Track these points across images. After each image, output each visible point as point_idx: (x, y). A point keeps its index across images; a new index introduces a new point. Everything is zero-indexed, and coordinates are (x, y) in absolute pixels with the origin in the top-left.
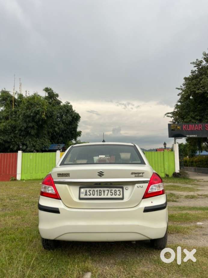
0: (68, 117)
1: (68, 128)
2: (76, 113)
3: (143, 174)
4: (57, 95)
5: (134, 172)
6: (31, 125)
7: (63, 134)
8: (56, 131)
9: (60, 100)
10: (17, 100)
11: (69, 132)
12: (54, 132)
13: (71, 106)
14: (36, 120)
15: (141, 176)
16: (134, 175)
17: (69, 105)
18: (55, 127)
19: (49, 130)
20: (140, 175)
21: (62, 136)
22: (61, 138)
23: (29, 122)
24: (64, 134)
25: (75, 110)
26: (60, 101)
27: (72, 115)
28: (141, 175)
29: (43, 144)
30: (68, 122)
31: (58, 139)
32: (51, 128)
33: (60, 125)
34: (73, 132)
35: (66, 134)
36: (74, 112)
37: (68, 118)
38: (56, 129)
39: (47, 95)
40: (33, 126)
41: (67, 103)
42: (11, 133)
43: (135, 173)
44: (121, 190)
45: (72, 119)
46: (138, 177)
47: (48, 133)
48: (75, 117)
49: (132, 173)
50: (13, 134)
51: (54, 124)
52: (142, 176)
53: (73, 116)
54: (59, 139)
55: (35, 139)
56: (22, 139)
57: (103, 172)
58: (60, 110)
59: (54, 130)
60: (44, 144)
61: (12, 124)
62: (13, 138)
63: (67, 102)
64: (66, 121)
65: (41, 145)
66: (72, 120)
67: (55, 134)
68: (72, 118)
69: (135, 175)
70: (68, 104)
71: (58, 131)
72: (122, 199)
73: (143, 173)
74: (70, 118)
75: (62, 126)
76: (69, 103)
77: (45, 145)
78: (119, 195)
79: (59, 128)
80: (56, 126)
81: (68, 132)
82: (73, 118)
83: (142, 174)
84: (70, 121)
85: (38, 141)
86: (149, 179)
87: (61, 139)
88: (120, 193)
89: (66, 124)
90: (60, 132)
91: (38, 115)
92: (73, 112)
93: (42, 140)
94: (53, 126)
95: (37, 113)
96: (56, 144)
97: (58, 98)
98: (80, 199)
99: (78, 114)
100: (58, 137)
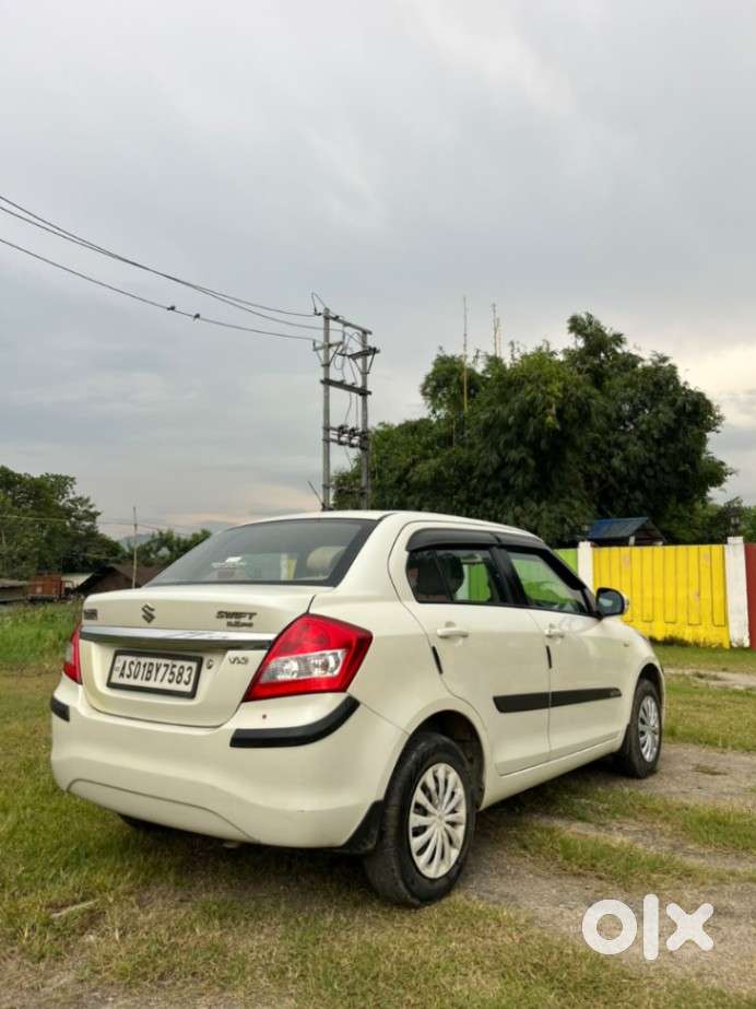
0: (658, 412)
1: (660, 456)
2: (690, 390)
3: (250, 618)
4: (618, 339)
5: (225, 610)
6: (514, 455)
7: (643, 477)
8: (614, 469)
9: (634, 352)
10: (481, 378)
11: (667, 469)
12: (607, 476)
13: (673, 368)
14: (528, 438)
15: (244, 625)
16: (225, 621)
17: (666, 364)
18: (611, 456)
19: (589, 467)
20: (243, 620)
21: (637, 485)
22: (638, 495)
23: (509, 445)
24: (647, 477)
25: (686, 383)
26: (636, 356)
27: (672, 403)
28: (245, 620)
29: (563, 521)
30: (660, 431)
31: (625, 498)
32: (598, 458)
33: (631, 448)
34: (682, 468)
35: (655, 477)
36: (684, 388)
37: (661, 415)
38: (616, 462)
39: (581, 343)
40: (523, 460)
41: (656, 358)
42: (458, 487)
43: (229, 615)
44: (194, 665)
45: (674, 416)
46: (236, 628)
47: (588, 478)
48: (689, 408)
49: (220, 613)
50: (466, 492)
51: (608, 443)
52: (250, 625)
53: (679, 403)
54: (629, 500)
55: (534, 506)
56: (492, 508)
57: (152, 610)
58: (628, 389)
59: (609, 468)
60: (568, 520)
61: (461, 458)
62: (467, 505)
63: (657, 355)
64: (650, 429)
65: (558, 526)
66: (675, 420)
67: (612, 480)
68: (676, 413)
69: (229, 620)
70: (662, 364)
71: (623, 469)
72: (192, 695)
73: (252, 615)
74: (666, 415)
75: (636, 449)
76: (664, 359)
77: (572, 524)
78: (187, 683)
79: (625, 460)
80: (616, 451)
81: (663, 470)
82: (681, 412)
83: (248, 616)
84: (669, 428)
85: (544, 515)
86: (271, 637)
87: (636, 500)
88: (190, 675)
89: (651, 442)
90: (632, 472)
91: (531, 419)
92: (679, 389)
93: (564, 507)
94: (603, 451)
95: (528, 412)
96: (619, 517)
97: (627, 348)
98: (110, 685)
99: (701, 395)
100: (627, 491)
